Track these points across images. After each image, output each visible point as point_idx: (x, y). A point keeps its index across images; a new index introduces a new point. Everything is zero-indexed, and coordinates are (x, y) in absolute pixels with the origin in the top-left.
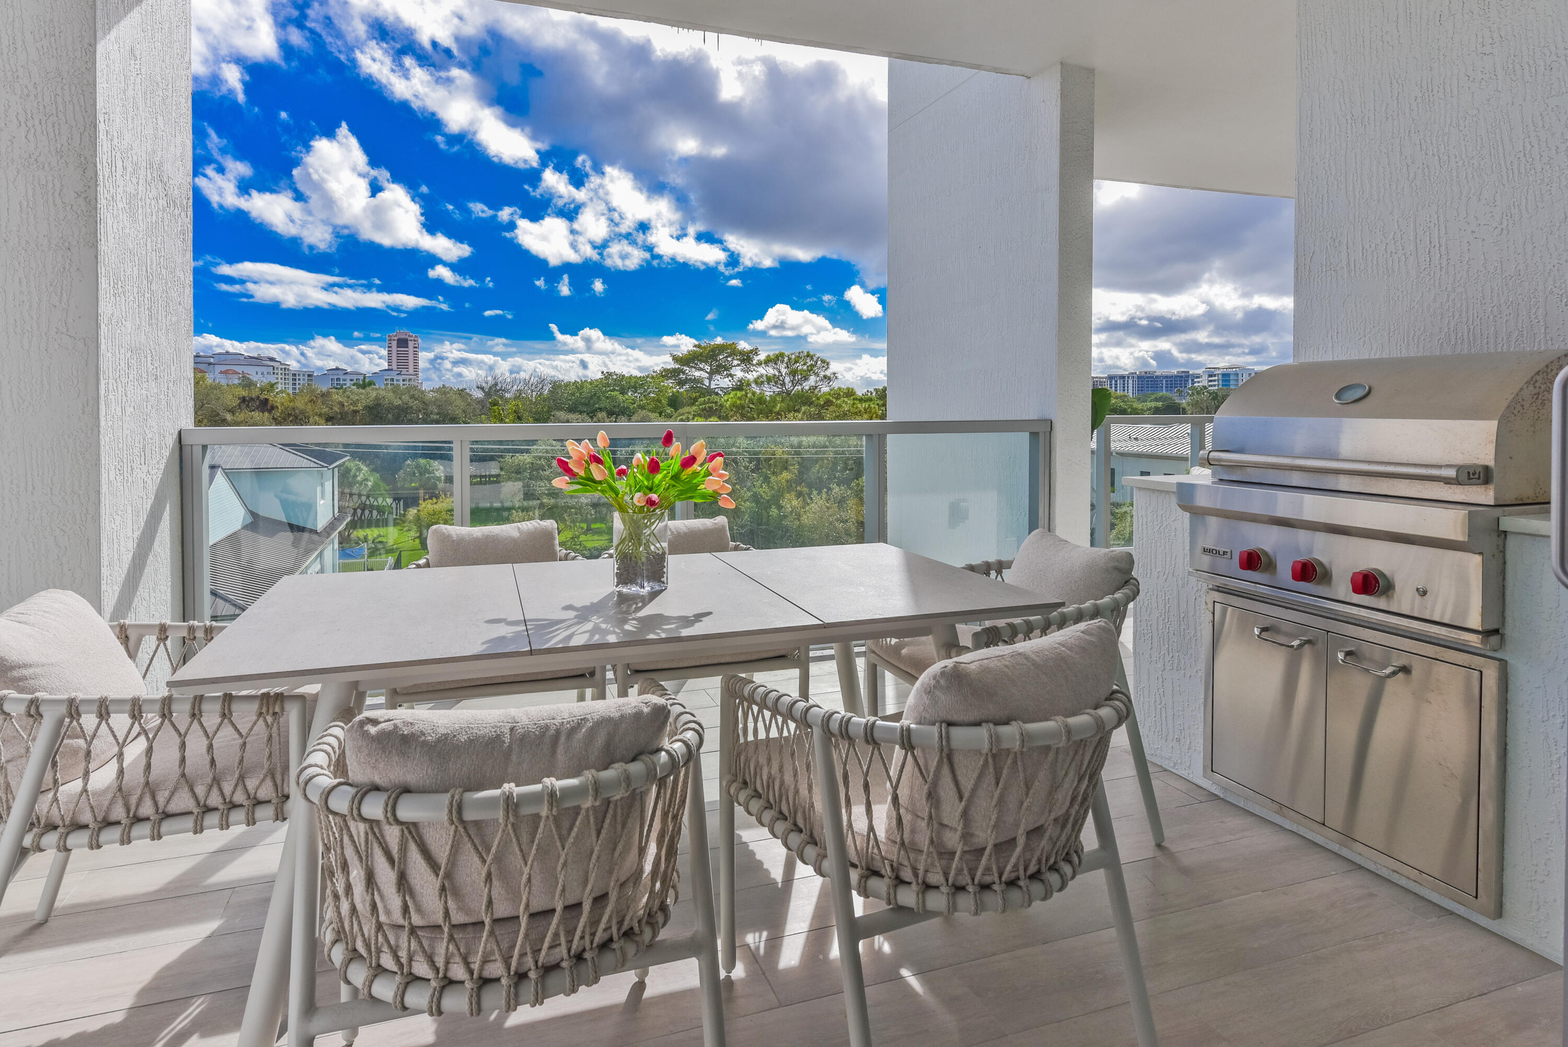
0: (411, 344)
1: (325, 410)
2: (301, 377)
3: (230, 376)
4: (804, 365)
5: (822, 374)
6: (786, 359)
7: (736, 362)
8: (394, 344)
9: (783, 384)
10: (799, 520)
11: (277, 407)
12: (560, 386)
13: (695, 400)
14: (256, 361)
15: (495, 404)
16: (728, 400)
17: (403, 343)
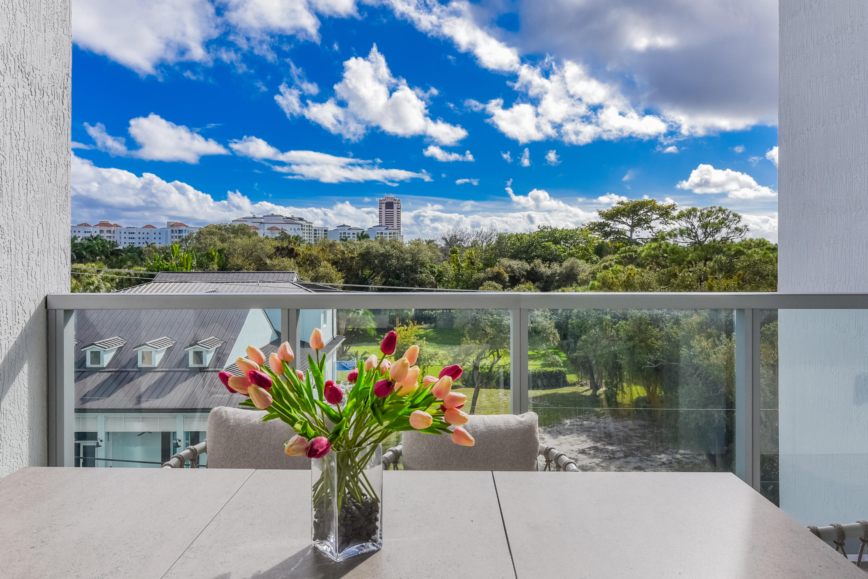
0: (395, 206)
1: (332, 256)
2: (320, 232)
3: (274, 232)
4: (716, 218)
5: (733, 226)
6: (699, 214)
7: (655, 217)
8: (384, 206)
9: (696, 236)
10: (708, 359)
11: (299, 254)
12: (504, 238)
13: (618, 249)
14: (290, 220)
15: (454, 252)
16: (643, 250)
17: (390, 205)
